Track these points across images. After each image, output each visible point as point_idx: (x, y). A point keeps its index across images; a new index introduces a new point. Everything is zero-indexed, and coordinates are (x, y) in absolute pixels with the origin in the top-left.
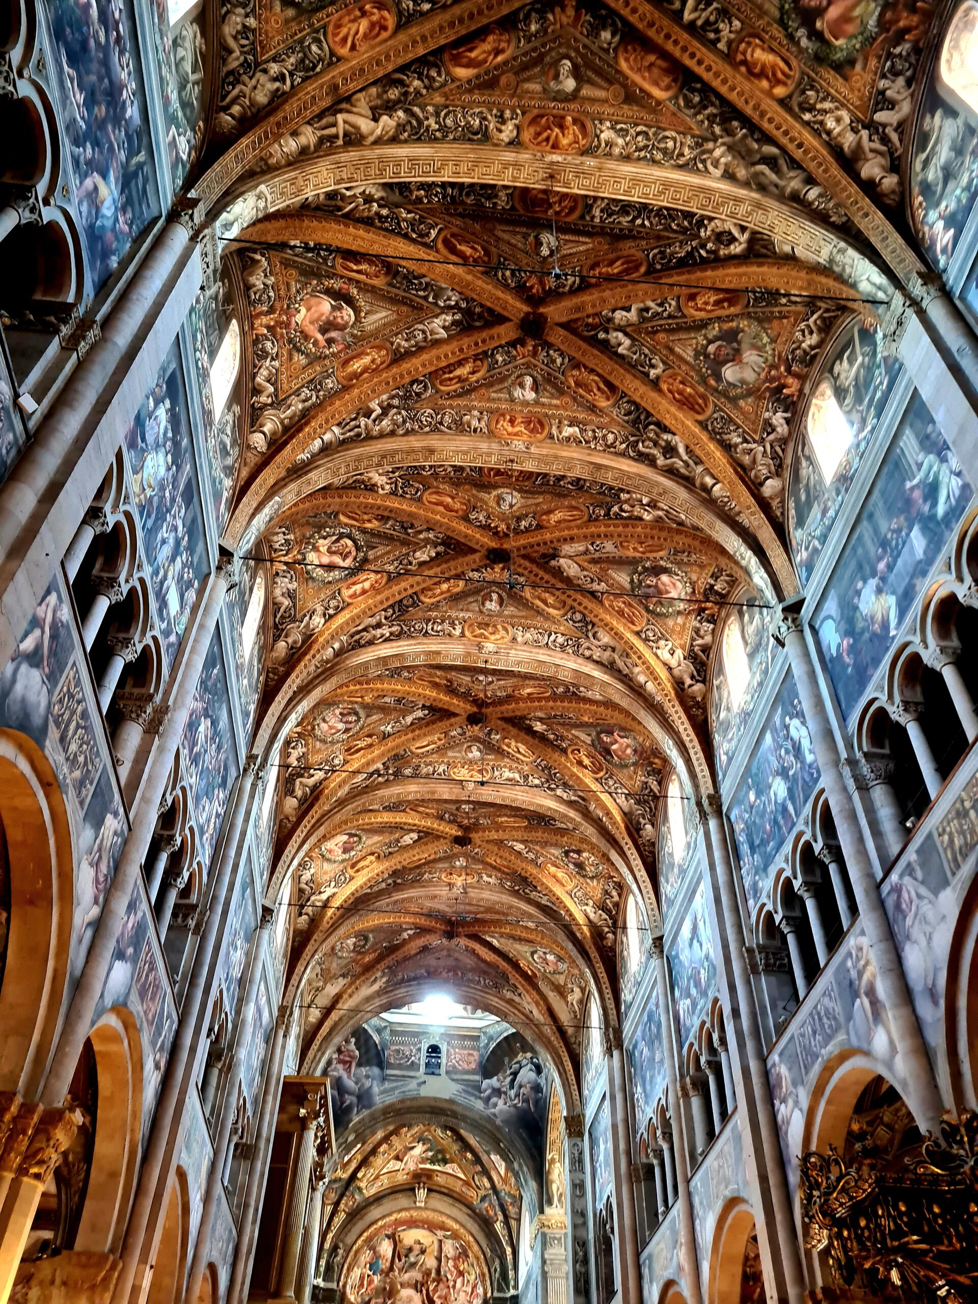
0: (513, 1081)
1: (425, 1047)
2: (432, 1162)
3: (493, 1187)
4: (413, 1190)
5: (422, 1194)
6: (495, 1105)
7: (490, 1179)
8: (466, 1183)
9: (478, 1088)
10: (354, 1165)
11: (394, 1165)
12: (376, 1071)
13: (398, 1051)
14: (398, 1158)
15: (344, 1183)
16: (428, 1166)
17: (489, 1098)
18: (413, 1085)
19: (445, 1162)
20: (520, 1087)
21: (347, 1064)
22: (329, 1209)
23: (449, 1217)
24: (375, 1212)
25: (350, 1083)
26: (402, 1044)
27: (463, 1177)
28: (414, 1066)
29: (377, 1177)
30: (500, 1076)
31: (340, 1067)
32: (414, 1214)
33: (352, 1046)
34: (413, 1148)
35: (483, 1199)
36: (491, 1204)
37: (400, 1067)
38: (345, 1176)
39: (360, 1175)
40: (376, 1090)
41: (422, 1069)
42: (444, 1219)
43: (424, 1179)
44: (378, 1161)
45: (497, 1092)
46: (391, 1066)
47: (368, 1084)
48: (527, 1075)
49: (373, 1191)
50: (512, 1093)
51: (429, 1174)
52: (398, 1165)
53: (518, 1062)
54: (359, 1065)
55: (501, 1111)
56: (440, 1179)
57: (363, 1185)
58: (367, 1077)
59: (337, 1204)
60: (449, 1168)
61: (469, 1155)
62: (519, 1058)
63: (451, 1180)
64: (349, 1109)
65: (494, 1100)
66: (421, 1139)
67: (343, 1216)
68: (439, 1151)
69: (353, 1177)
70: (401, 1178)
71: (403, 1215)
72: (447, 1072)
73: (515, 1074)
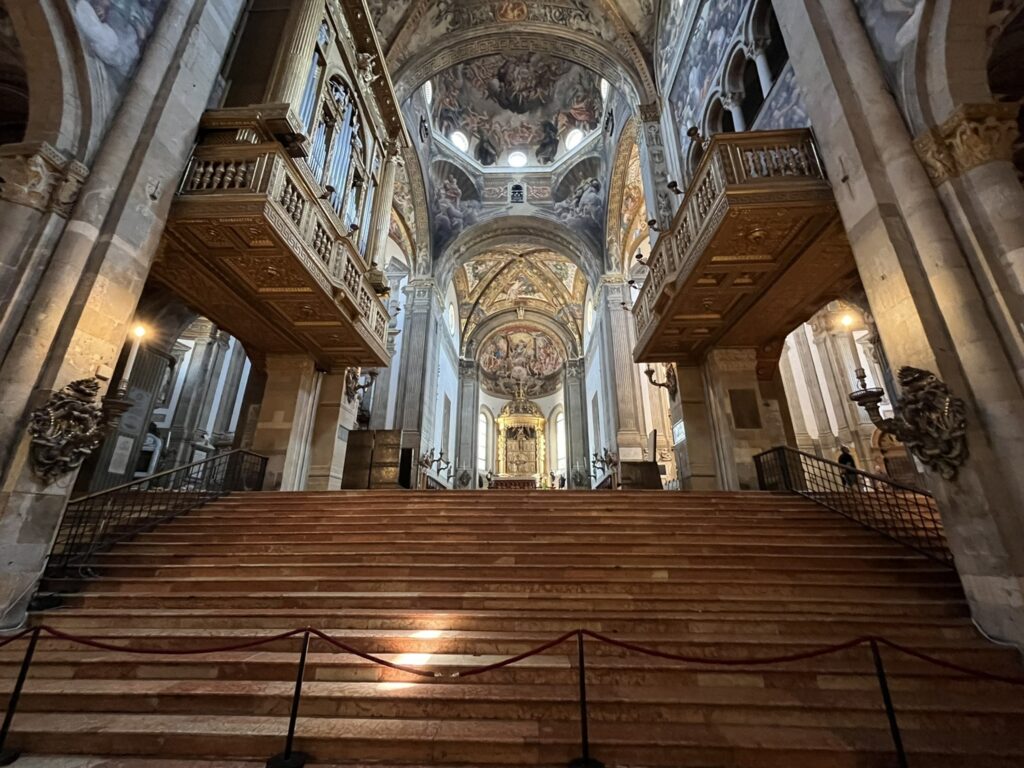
0: (578, 202)
1: (510, 186)
2: (526, 293)
3: (565, 303)
4: (516, 311)
5: (521, 313)
6: (565, 217)
7: (563, 298)
8: (549, 304)
9: (552, 208)
10: (476, 296)
11: (502, 296)
12: (475, 202)
13: (490, 190)
14: (503, 292)
15: (471, 306)
16: (524, 296)
17: (559, 214)
18: (504, 209)
19: (534, 292)
20: (584, 205)
21: (453, 199)
22: (464, 321)
23: (539, 323)
24: (494, 323)
25: (457, 212)
26: (493, 186)
27: (545, 300)
28: (504, 198)
29: (493, 304)
30: (568, 200)
31: (448, 201)
32: (517, 323)
33: (456, 186)
34: (512, 285)
35: (559, 312)
36: (565, 313)
37: (493, 200)
38: (473, 302)
39: (481, 301)
40: (476, 214)
41: (510, 199)
42: (536, 325)
43: (522, 305)
44: (491, 293)
45: (567, 210)
46: (485, 199)
47: (470, 210)
48: (588, 196)
49: (491, 312)
50: (578, 209)
51: (525, 301)
52: (505, 296)
53: (581, 188)
54: (463, 199)
55: (569, 220)
56: (532, 304)
57: (484, 308)
58: (469, 207)
59: (469, 318)
60: (536, 296)
61: (549, 285)
62: (582, 184)
63: (538, 304)
64: (458, 226)
65: (564, 214)
66: (517, 278)
67: (474, 326)
68: (529, 286)
69: (477, 302)
70: (508, 305)
71: (510, 324)
72: (528, 200)
73: (579, 198)
